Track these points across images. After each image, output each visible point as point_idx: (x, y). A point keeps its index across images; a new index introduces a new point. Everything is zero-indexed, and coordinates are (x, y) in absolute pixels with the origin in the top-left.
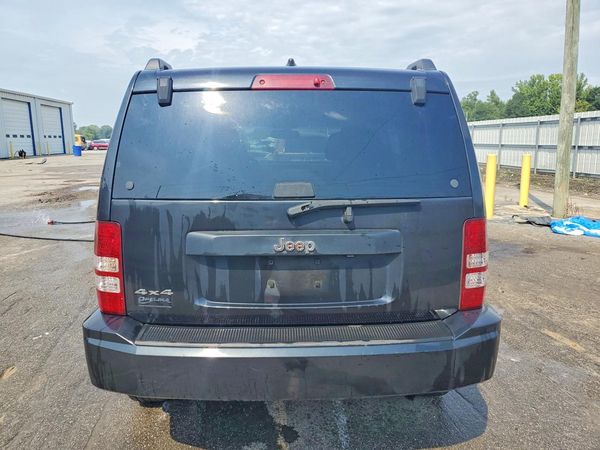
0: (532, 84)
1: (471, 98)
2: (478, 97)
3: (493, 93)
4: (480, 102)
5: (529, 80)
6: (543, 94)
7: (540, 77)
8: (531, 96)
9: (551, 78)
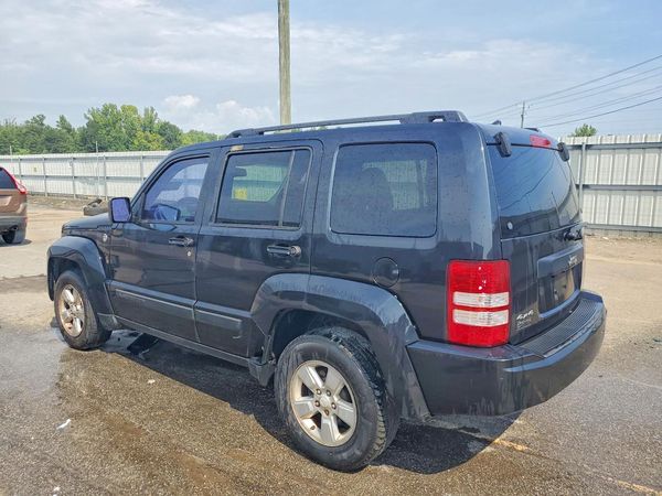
0: (105, 112)
1: (37, 122)
2: (45, 122)
3: (62, 118)
4: (48, 127)
5: (101, 108)
6: (118, 125)
7: (113, 107)
8: (106, 126)
9: (123, 108)
